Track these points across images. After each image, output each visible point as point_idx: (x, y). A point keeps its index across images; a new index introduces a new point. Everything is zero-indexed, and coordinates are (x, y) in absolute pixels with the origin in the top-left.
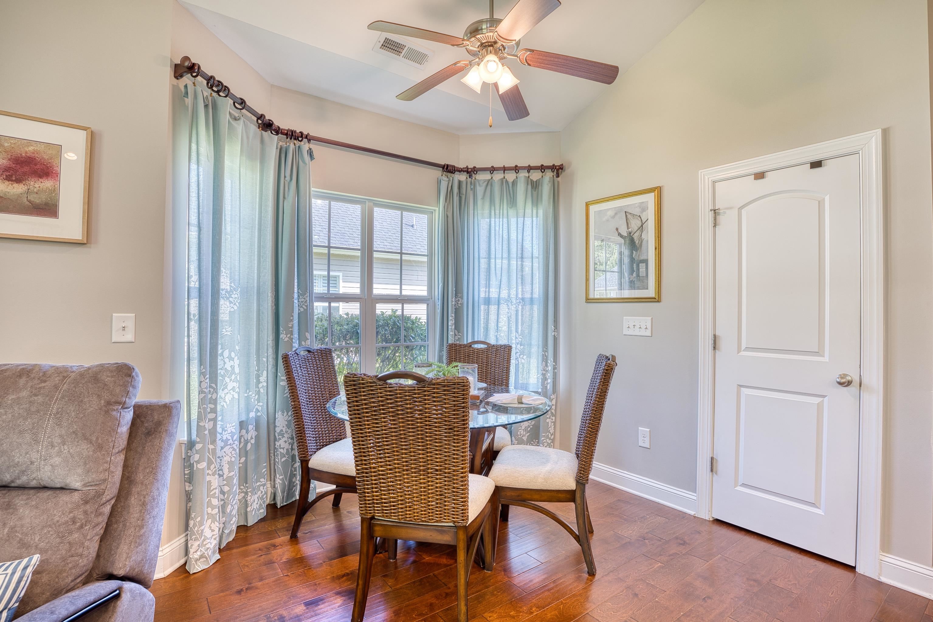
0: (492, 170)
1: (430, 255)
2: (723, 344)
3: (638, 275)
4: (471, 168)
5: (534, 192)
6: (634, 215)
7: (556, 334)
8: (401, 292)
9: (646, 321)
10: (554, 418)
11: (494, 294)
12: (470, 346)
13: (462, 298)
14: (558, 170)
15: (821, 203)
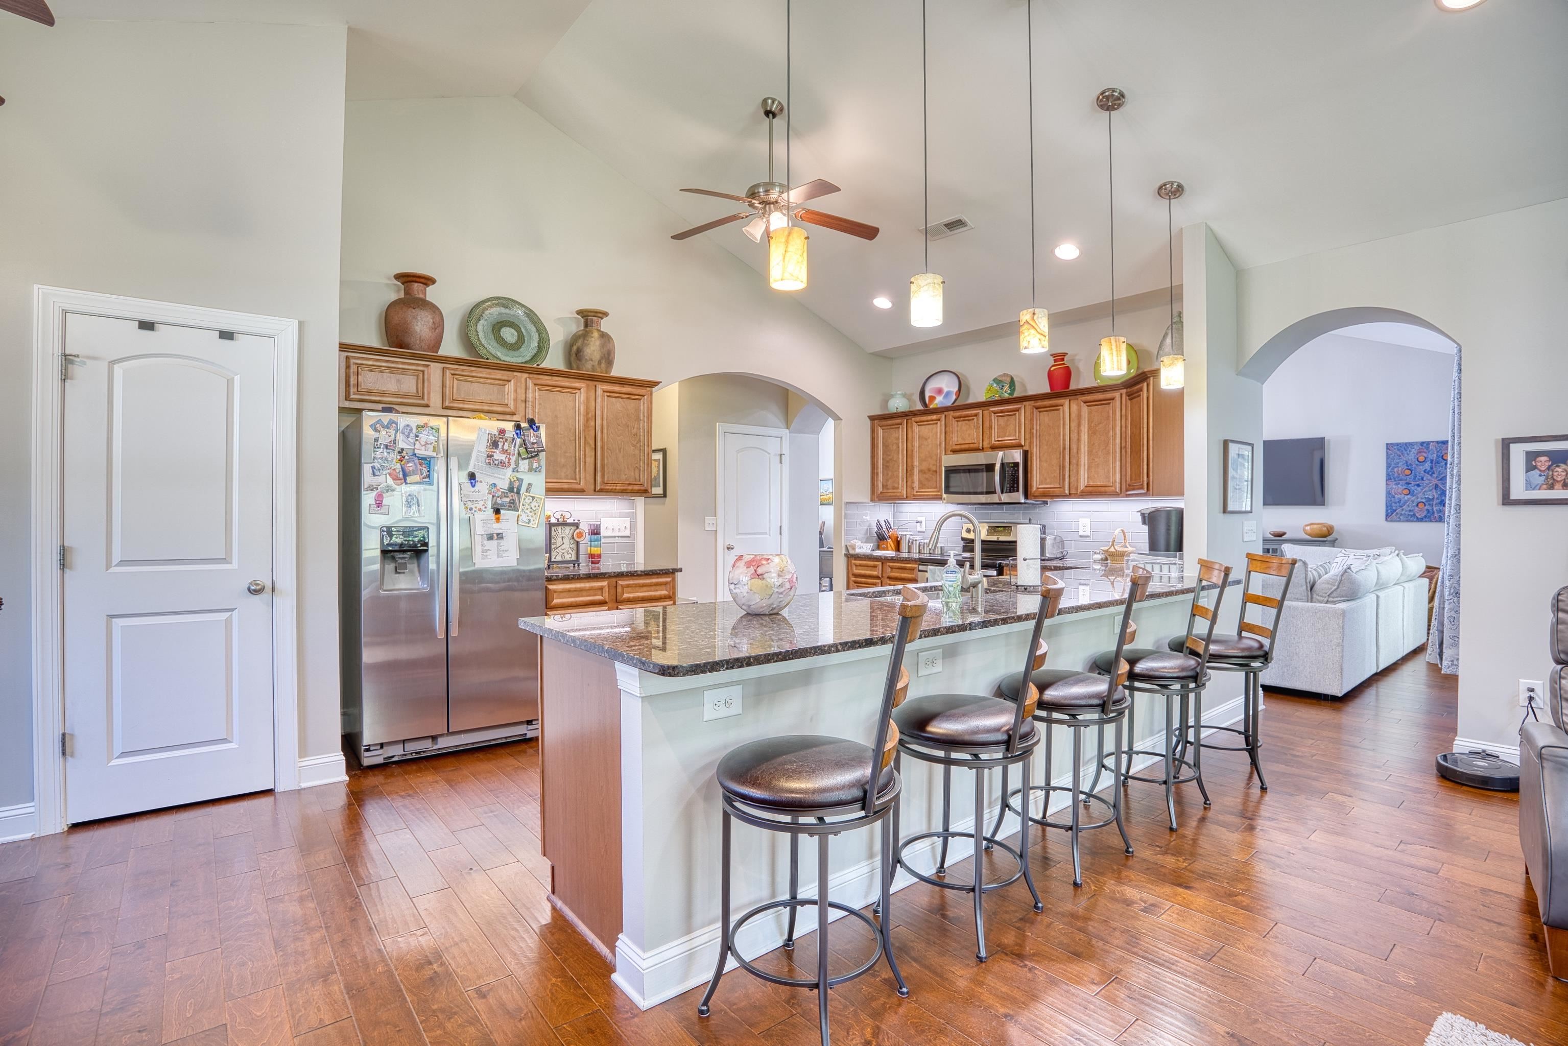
2: (78, 559)
15: (230, 383)
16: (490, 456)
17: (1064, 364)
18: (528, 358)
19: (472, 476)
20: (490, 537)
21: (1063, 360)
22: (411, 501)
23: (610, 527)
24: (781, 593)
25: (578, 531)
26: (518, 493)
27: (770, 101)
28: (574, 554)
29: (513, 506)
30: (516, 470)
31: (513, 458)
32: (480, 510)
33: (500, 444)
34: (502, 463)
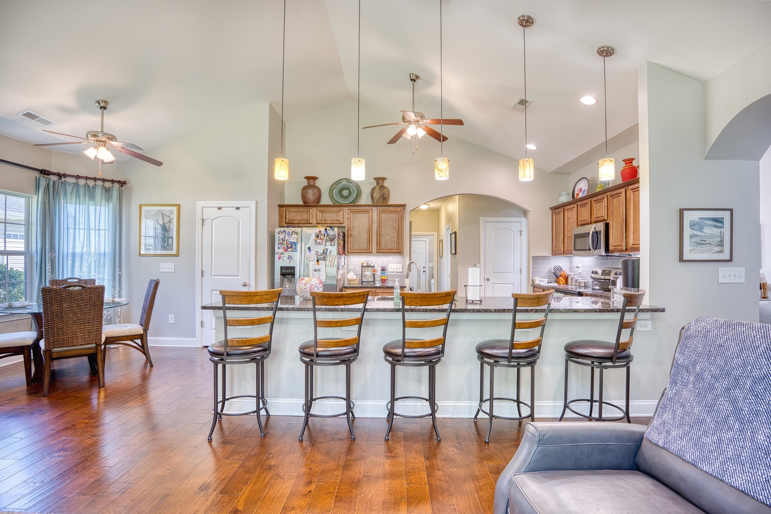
0: (78, 177)
1: (28, 224)
2: (206, 274)
3: (168, 244)
4: (62, 174)
5: (106, 194)
6: (166, 215)
7: (120, 273)
8: (5, 248)
9: (172, 265)
10: (119, 319)
11: (78, 250)
12: (66, 281)
13: (55, 252)
14: (122, 183)
15: (239, 222)
16: (316, 241)
17: (632, 165)
18: (351, 201)
19: (309, 248)
20: (315, 271)
21: (631, 162)
22: (290, 257)
23: (393, 268)
24: (305, 292)
25: (373, 269)
26: (326, 254)
27: (412, 75)
28: (372, 278)
29: (324, 259)
30: (325, 245)
31: (324, 241)
32: (312, 260)
33: (320, 236)
34: (320, 243)
